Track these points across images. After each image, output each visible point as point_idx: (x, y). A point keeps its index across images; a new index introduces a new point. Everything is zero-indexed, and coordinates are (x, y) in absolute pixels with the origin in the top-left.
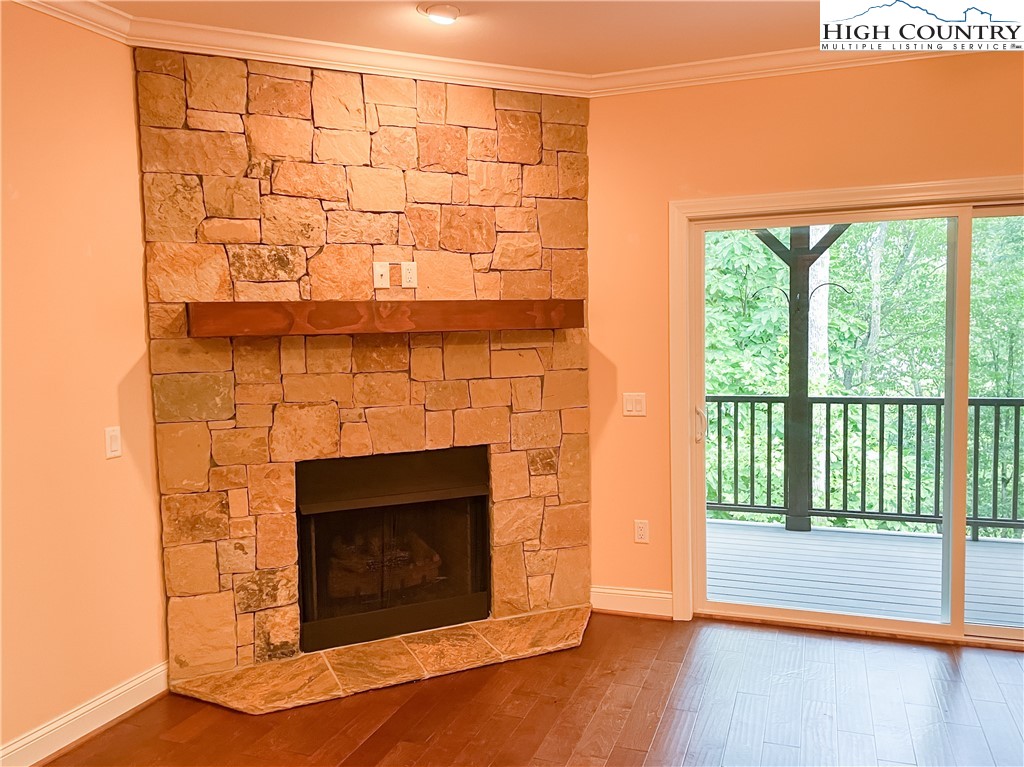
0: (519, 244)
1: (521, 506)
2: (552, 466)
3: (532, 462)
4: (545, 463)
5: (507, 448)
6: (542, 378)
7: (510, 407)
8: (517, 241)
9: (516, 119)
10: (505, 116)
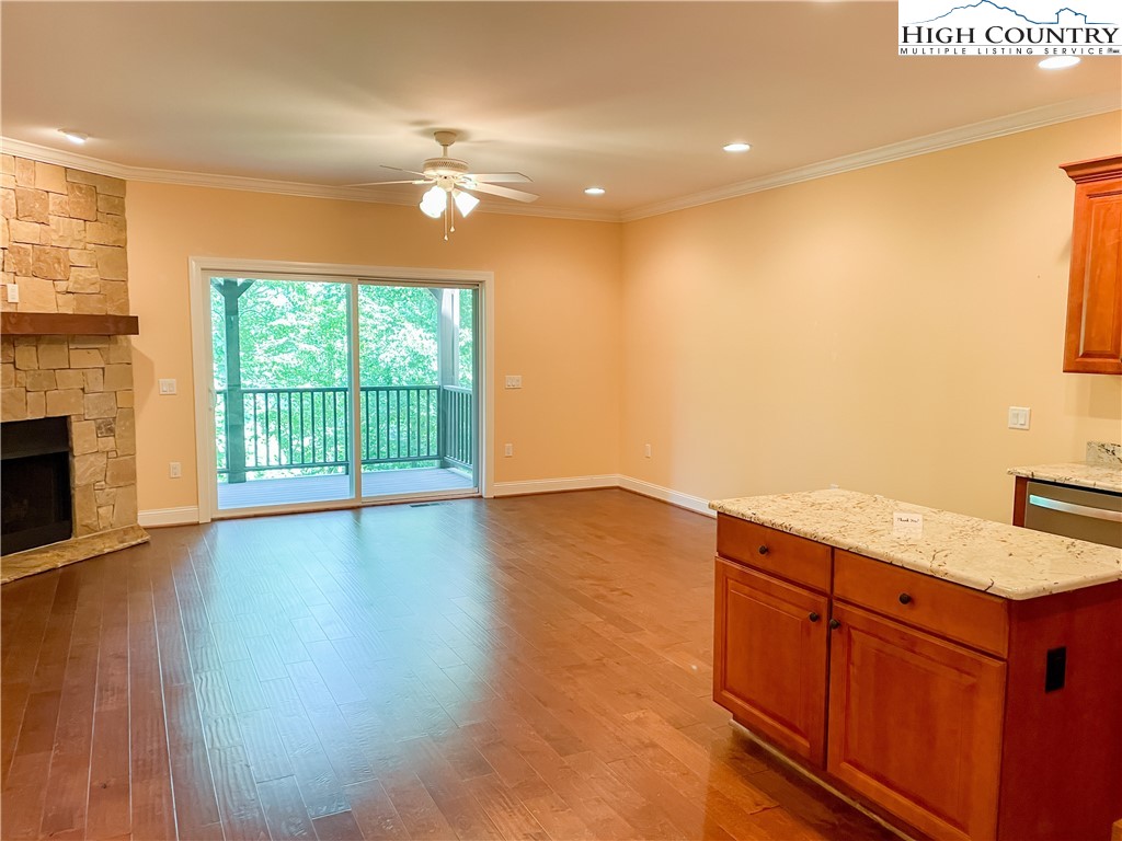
0: (86, 276)
1: (92, 458)
2: (111, 431)
3: (99, 428)
4: (107, 428)
5: (81, 418)
6: (103, 369)
7: (83, 389)
8: (84, 273)
9: (80, 189)
10: (73, 186)
